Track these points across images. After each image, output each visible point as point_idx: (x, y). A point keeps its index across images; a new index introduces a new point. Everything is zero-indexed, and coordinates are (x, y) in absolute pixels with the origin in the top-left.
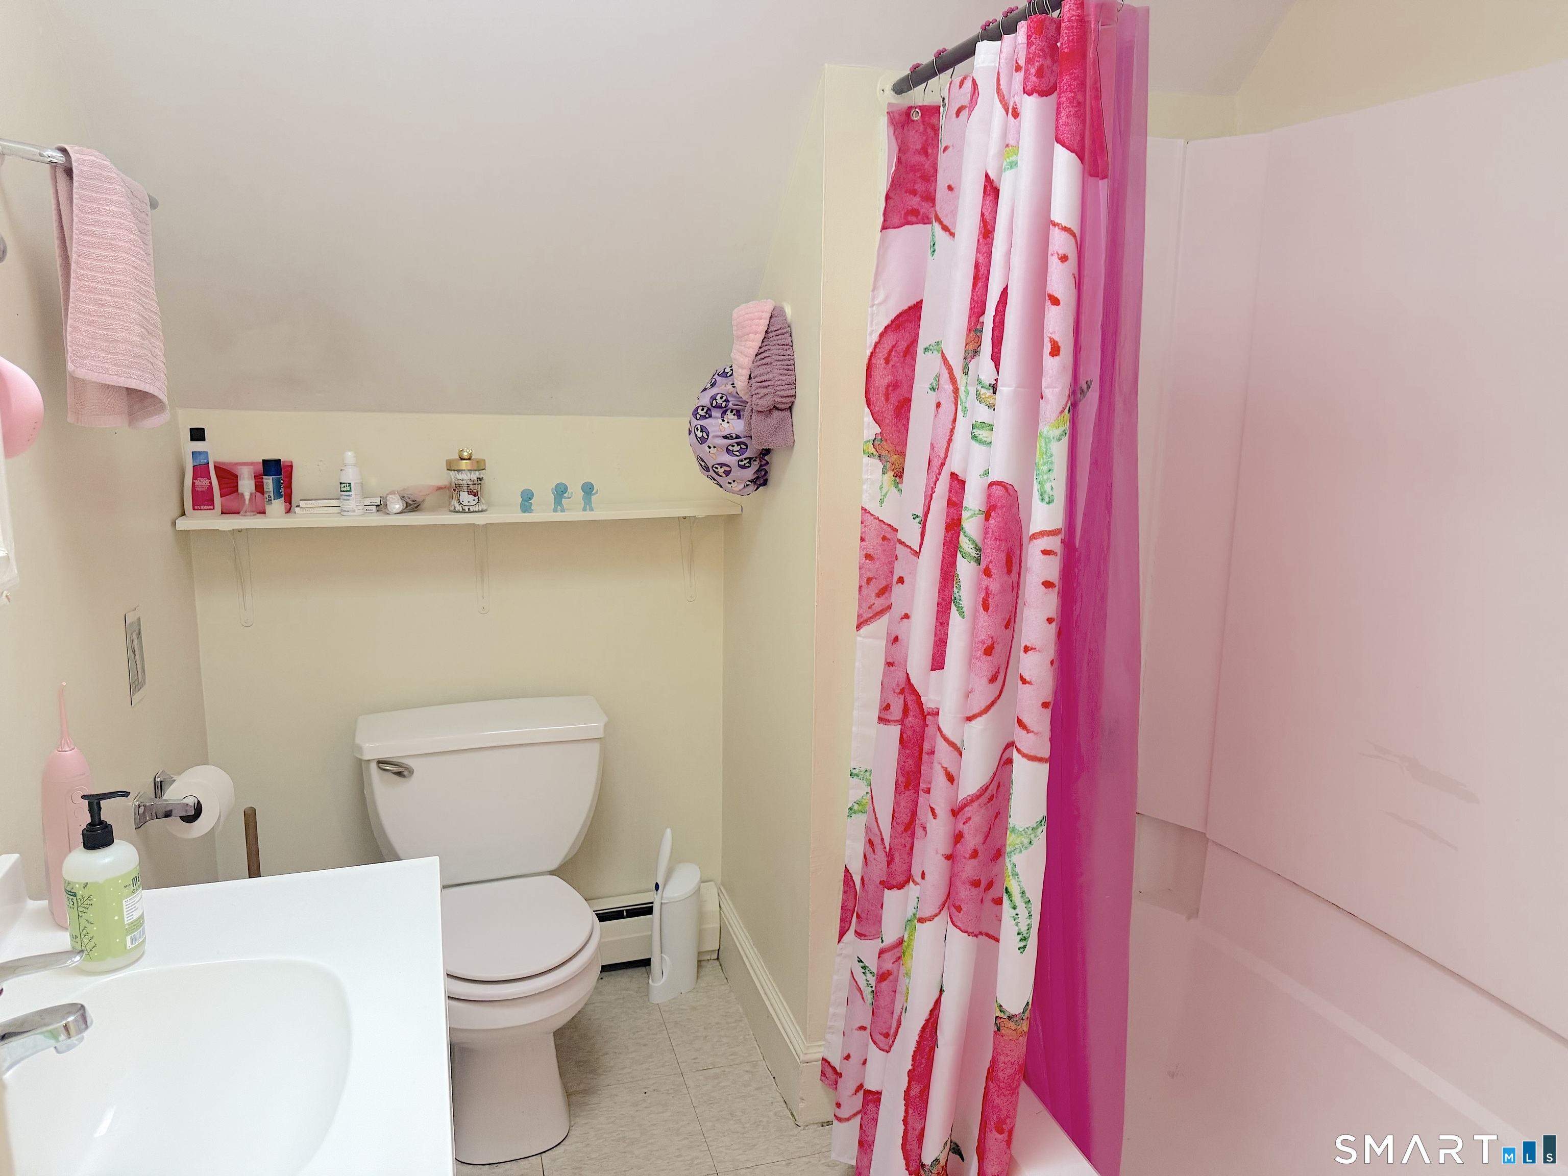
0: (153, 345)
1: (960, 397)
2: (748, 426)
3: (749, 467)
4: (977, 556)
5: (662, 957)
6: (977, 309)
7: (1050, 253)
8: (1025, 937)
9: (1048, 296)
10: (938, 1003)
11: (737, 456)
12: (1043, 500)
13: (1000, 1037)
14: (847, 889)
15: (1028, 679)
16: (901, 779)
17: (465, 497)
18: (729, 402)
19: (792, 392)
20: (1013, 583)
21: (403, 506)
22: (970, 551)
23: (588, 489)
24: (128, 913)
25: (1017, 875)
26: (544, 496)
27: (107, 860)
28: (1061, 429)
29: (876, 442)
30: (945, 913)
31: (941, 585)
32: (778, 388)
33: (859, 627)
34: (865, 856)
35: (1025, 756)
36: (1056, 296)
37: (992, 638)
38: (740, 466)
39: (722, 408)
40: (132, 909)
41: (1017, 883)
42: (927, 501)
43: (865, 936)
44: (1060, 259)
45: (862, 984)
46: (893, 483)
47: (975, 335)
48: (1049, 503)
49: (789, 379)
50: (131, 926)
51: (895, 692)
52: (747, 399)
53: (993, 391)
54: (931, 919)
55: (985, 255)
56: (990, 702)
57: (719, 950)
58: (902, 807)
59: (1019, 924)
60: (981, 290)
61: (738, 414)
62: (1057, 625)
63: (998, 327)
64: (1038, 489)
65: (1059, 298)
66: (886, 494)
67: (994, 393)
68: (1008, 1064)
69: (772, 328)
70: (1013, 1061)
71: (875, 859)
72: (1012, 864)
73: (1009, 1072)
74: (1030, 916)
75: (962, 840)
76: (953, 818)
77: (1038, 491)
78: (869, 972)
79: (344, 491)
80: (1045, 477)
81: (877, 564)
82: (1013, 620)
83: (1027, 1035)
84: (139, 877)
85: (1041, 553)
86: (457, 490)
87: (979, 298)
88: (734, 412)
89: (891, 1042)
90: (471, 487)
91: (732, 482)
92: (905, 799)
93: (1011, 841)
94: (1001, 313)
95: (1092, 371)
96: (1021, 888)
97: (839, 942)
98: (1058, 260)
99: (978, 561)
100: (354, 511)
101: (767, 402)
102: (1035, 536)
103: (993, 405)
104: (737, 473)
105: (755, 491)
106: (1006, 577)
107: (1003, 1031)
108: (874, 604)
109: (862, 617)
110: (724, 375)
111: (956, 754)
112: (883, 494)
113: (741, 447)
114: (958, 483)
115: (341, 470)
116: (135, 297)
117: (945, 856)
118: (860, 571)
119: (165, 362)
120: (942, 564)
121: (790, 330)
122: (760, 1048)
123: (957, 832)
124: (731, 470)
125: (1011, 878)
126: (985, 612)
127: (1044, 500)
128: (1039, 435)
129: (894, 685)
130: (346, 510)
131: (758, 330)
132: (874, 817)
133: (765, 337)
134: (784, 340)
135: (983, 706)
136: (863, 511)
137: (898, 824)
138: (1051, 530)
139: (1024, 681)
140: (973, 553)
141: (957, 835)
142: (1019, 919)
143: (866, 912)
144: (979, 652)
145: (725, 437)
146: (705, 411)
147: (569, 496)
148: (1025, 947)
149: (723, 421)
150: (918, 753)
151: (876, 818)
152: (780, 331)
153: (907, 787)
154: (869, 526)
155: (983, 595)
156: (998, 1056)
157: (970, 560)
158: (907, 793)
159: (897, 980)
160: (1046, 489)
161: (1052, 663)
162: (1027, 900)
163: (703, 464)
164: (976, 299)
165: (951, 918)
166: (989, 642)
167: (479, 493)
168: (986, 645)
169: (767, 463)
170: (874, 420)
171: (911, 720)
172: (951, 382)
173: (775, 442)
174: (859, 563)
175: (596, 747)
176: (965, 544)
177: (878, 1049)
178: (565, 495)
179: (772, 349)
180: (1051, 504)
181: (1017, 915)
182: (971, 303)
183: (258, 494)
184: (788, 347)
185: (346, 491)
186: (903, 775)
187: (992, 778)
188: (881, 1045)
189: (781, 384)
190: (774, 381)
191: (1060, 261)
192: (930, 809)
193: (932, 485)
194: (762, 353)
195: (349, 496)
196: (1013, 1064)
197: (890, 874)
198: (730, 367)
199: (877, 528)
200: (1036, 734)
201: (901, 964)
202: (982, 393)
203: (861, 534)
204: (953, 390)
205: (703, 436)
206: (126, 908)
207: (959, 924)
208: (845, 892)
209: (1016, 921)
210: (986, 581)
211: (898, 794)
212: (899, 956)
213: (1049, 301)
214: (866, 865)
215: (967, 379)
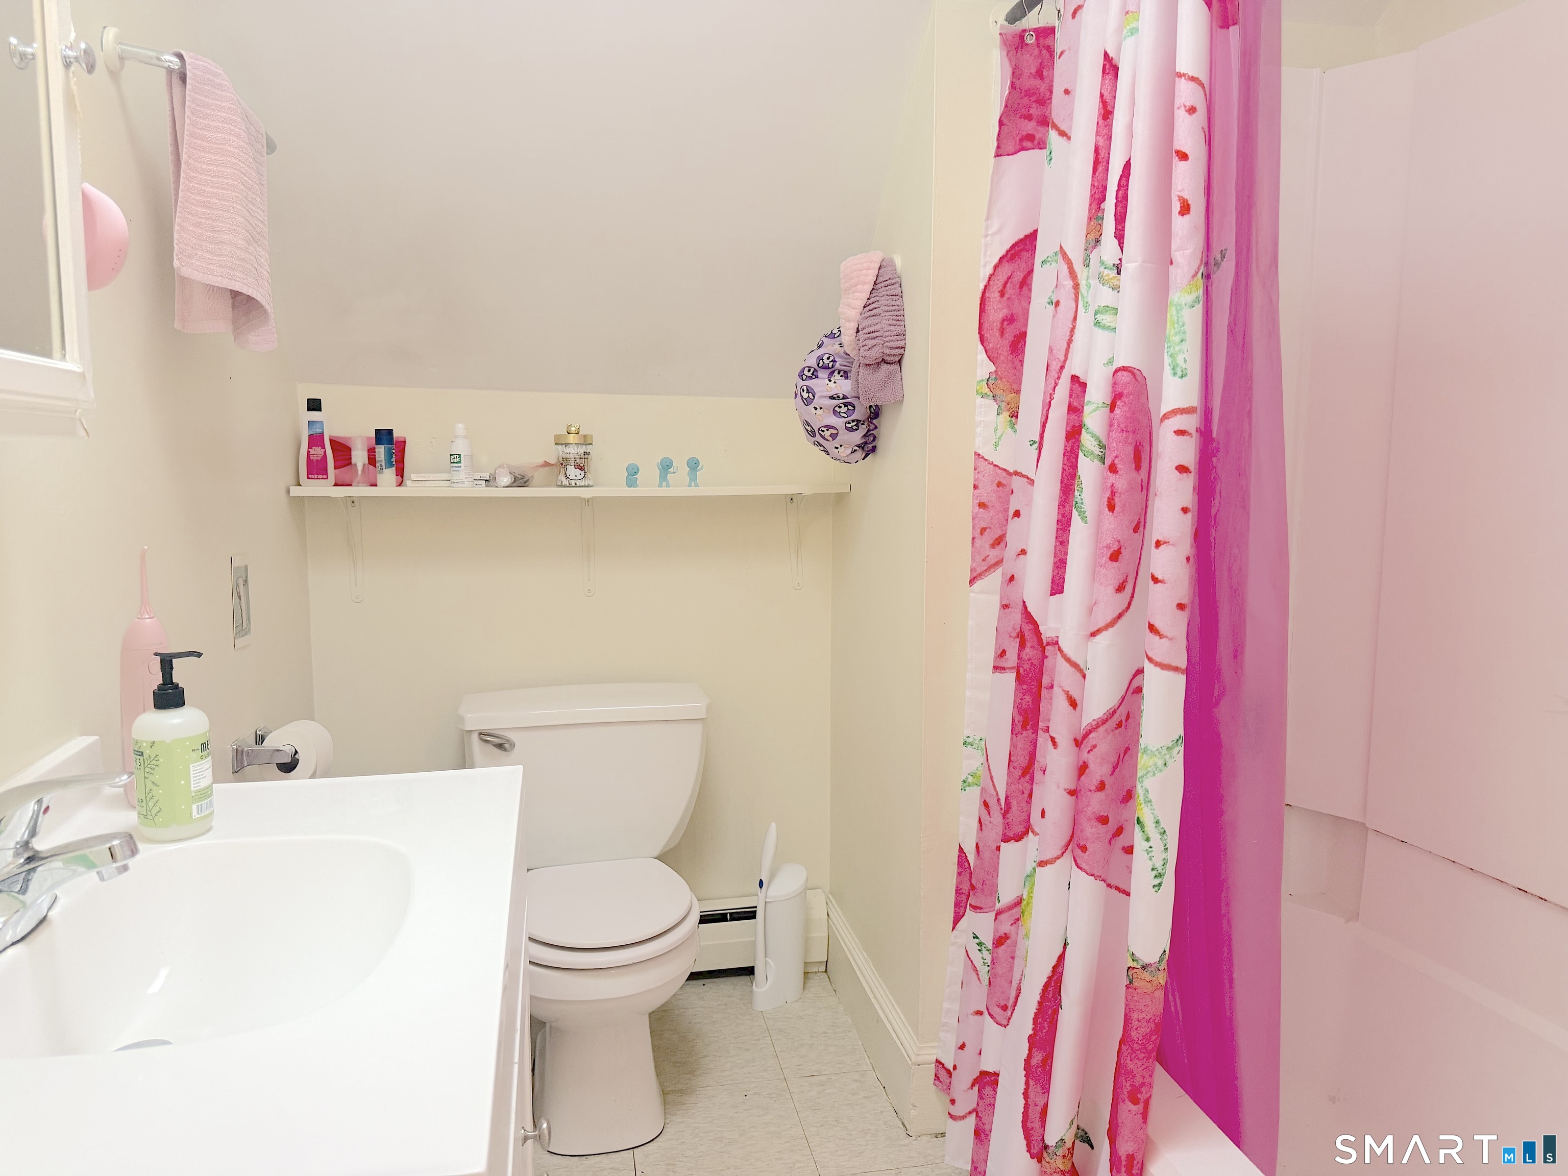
0: (259, 253)
1: (1081, 292)
2: (855, 383)
3: (857, 430)
4: (1101, 454)
5: (766, 960)
6: (1098, 197)
7: (1176, 107)
8: (1160, 874)
9: (1176, 152)
10: (1061, 958)
11: (844, 417)
12: (1175, 374)
13: (1133, 990)
14: (961, 870)
15: (1160, 578)
16: (1018, 718)
17: (572, 471)
18: (836, 362)
19: (901, 344)
20: (1142, 482)
21: (511, 479)
22: (1093, 449)
23: (694, 465)
24: (195, 779)
25: (1150, 801)
26: (649, 472)
27: (176, 721)
28: (1193, 296)
29: (990, 381)
30: (1068, 856)
31: (1061, 500)
32: (887, 339)
33: (972, 581)
34: (980, 821)
35: (1157, 664)
36: (1184, 151)
37: (1119, 542)
38: (847, 428)
39: (829, 368)
40: (200, 776)
41: (1151, 811)
42: (1045, 410)
43: (981, 908)
44: (1187, 111)
45: (978, 963)
46: (1009, 424)
47: (1096, 222)
48: (1182, 377)
49: (899, 330)
50: (198, 794)
51: (1011, 636)
52: (854, 356)
53: (1118, 272)
54: (1051, 861)
55: (1106, 137)
56: (1116, 614)
57: (827, 961)
58: (1019, 749)
59: (1153, 859)
60: (1102, 174)
61: (846, 375)
62: (1193, 516)
63: (1121, 202)
64: (1169, 363)
65: (1187, 152)
66: (1001, 436)
67: (1119, 273)
68: (1142, 1021)
69: (880, 279)
70: (1148, 1018)
71: (991, 822)
72: (1144, 790)
73: (1144, 1030)
74: (1166, 849)
75: (1087, 771)
76: (1076, 749)
77: (1170, 365)
78: (985, 949)
79: (453, 463)
80: (1177, 348)
81: (992, 513)
82: (1142, 523)
83: (1164, 989)
84: (208, 745)
85: (1174, 434)
86: (564, 464)
87: (1099, 183)
88: (842, 373)
89: (1010, 1013)
90: (578, 461)
91: (839, 447)
92: (1022, 740)
93: (1142, 763)
94: (1124, 187)
95: (1226, 239)
96: (1155, 817)
97: (953, 930)
98: (1185, 112)
99: (1102, 460)
100: (463, 483)
101: (875, 354)
102: (1166, 416)
103: (1117, 286)
104: (844, 436)
105: (863, 459)
106: (1134, 474)
107: (1136, 984)
108: (988, 556)
109: (975, 571)
110: (832, 336)
111: (1079, 675)
112: (998, 437)
113: (848, 409)
114: (1078, 385)
115: (452, 442)
116: (241, 202)
117: (1068, 791)
118: (973, 522)
119: (269, 271)
120: (1062, 477)
121: (899, 281)
122: (869, 1058)
123: (1081, 763)
124: (838, 433)
125: (1143, 805)
126: (1111, 513)
127: (1177, 374)
128: (1169, 304)
129: (1011, 629)
130: (455, 481)
131: (866, 281)
132: (989, 776)
133: (873, 289)
134: (894, 290)
135: (1109, 619)
136: (977, 456)
137: (1015, 768)
138: (1184, 407)
139: (1155, 580)
140: (1097, 451)
141: (1081, 766)
142: (1153, 852)
143: (981, 882)
144: (1104, 558)
145: (832, 398)
146: (811, 372)
147: (675, 471)
148: (1160, 885)
149: (830, 381)
150: (1036, 689)
151: (992, 778)
152: (889, 281)
153: (1024, 727)
154: (983, 471)
155: (1108, 494)
156: (1131, 1013)
157: (1094, 459)
158: (1025, 733)
159: (1015, 944)
160: (1178, 362)
161: (1188, 559)
162: (1162, 831)
163: (809, 428)
164: (1096, 184)
165: (1075, 861)
166: (1116, 547)
167: (586, 467)
168: (1112, 550)
169: (876, 427)
170: (988, 357)
171: (1028, 652)
172: (1070, 277)
173: (883, 397)
174: (972, 512)
175: (698, 728)
176: (1087, 440)
177: (995, 1024)
178: (669, 470)
179: (881, 300)
180: (1184, 379)
181: (1151, 847)
182: (1091, 190)
183: (371, 467)
184: (898, 297)
185: (456, 463)
186: (1020, 714)
187: (1120, 701)
188: (998, 1019)
189: (890, 335)
190: (882, 332)
191: (1187, 113)
192: (1050, 739)
193: (1051, 392)
194: (870, 304)
195: (458, 467)
196: (1148, 1021)
197: (1007, 826)
198: (838, 328)
199: (992, 473)
200: (1171, 639)
201: (1020, 925)
202: (1104, 275)
203: (975, 481)
204: (1073, 286)
205: (809, 396)
206: (193, 774)
207: (1083, 866)
208: (959, 874)
209: (1150, 855)
210: (1112, 478)
211: (1014, 736)
212: (1018, 917)
213: (1177, 157)
214: (981, 830)
215: (1088, 271)
